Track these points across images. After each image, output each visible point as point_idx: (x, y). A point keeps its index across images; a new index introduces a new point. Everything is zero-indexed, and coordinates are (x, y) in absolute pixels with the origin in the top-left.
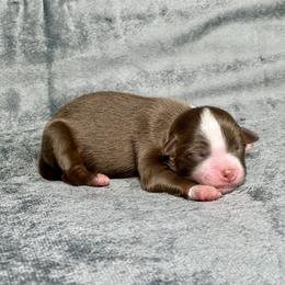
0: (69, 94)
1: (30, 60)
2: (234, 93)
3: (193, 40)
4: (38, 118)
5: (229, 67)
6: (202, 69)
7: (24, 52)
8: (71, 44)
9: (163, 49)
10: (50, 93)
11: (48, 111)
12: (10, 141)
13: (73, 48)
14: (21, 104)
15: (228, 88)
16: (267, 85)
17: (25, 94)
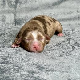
0: (20, 18)
1: (10, 7)
2: (69, 21)
3: (58, 4)
4: (11, 24)
5: (68, 13)
6: (60, 13)
7: (8, 4)
8: (22, 3)
9: (49, 6)
10: (15, 17)
11: (14, 22)
12: (4, 31)
13: (23, 4)
14: (6, 20)
15: (67, 19)
16: (78, 19)
17: (7, 17)
